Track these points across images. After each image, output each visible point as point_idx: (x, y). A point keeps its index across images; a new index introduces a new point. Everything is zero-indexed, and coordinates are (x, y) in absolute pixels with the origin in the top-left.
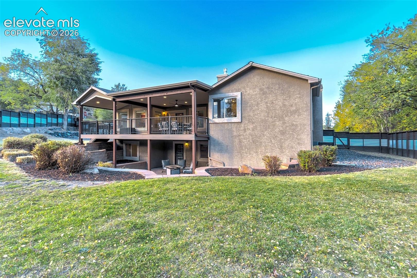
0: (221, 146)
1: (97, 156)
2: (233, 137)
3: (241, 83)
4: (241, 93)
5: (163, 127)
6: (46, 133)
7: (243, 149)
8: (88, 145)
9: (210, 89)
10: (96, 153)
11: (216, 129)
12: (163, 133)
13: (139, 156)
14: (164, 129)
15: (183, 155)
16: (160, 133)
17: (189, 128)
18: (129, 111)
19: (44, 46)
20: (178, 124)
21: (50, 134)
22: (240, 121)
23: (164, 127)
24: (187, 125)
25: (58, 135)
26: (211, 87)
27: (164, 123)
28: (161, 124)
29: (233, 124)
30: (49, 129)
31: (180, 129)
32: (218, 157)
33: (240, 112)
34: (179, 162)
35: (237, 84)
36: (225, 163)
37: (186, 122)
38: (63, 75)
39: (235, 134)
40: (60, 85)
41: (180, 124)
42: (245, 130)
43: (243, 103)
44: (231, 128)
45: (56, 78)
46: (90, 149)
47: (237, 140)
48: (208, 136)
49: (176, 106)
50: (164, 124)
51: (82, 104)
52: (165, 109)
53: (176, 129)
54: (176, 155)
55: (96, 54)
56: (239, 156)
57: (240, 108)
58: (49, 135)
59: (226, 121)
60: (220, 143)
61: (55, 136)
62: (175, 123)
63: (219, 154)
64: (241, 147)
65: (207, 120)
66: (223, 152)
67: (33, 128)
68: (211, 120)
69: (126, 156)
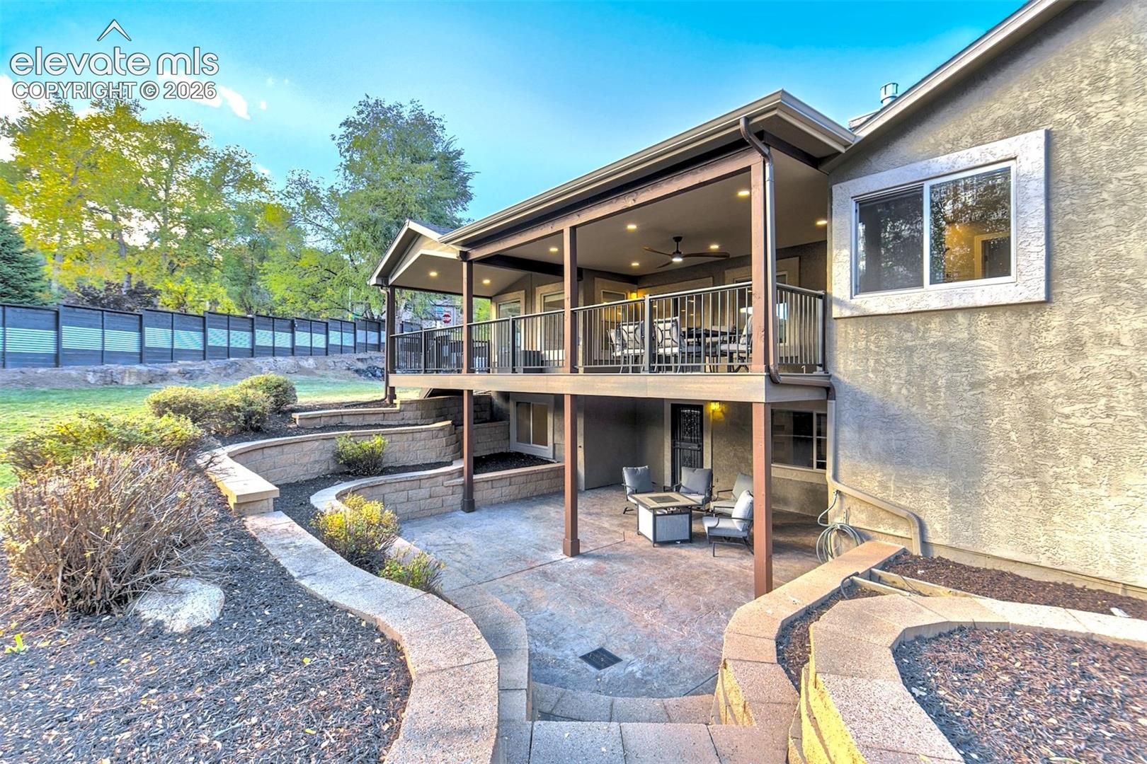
0: (904, 430)
1: (423, 442)
2: (981, 384)
3: (1046, 75)
4: (1048, 133)
5: (624, 346)
6: (349, 369)
7: (1058, 457)
8: (403, 406)
9: (843, 150)
10: (418, 435)
11: (872, 347)
12: (626, 370)
13: (554, 445)
14: (631, 351)
15: (701, 447)
16: (612, 367)
17: (724, 347)
18: (526, 297)
19: (347, 150)
20: (685, 329)
21: (357, 371)
22: (1042, 297)
23: (631, 345)
24: (715, 335)
25: (374, 375)
26: (848, 138)
27: (632, 328)
28: (619, 334)
29: (983, 317)
30: (358, 359)
31: (694, 349)
32: (884, 486)
33: (1043, 241)
34: (686, 476)
35: (1016, 90)
36: (925, 519)
37: (713, 324)
38: (377, 214)
39: (996, 367)
40: (369, 242)
41: (689, 329)
42: (1075, 347)
43: (1062, 189)
44: (972, 339)
45: (364, 227)
46: (409, 419)
47: (1011, 406)
48: (823, 381)
49: (677, 260)
50: (629, 333)
51: (391, 282)
52: (635, 280)
53: (676, 350)
54: (673, 444)
55: (459, 153)
56: (1025, 495)
57: (1036, 221)
58: (352, 375)
59: (935, 304)
60: (894, 418)
61: (367, 375)
62: (669, 326)
63: (890, 469)
64: (1043, 443)
65: (820, 302)
66: (914, 461)
67: (322, 359)
68: (841, 303)
69: (518, 440)
